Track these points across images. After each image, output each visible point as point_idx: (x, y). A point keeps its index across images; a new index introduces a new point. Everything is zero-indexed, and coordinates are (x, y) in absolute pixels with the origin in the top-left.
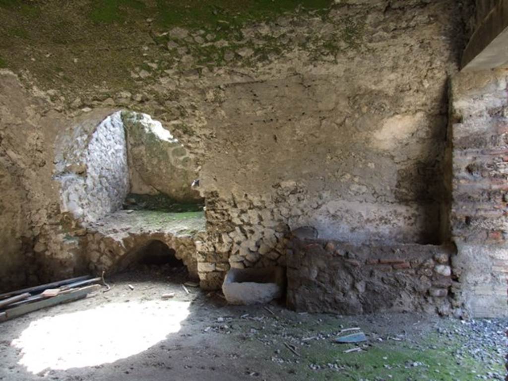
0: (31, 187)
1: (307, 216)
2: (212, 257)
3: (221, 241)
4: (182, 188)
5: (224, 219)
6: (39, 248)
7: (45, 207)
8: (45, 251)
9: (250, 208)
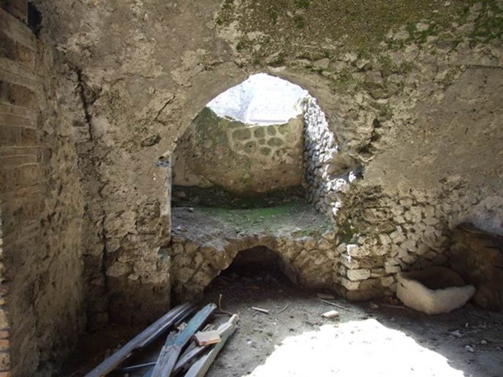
0: (112, 178)
1: (466, 212)
2: (367, 262)
3: (379, 244)
4: (242, 179)
5: (386, 217)
6: (117, 270)
7: (132, 208)
8: (128, 274)
9: (413, 205)
